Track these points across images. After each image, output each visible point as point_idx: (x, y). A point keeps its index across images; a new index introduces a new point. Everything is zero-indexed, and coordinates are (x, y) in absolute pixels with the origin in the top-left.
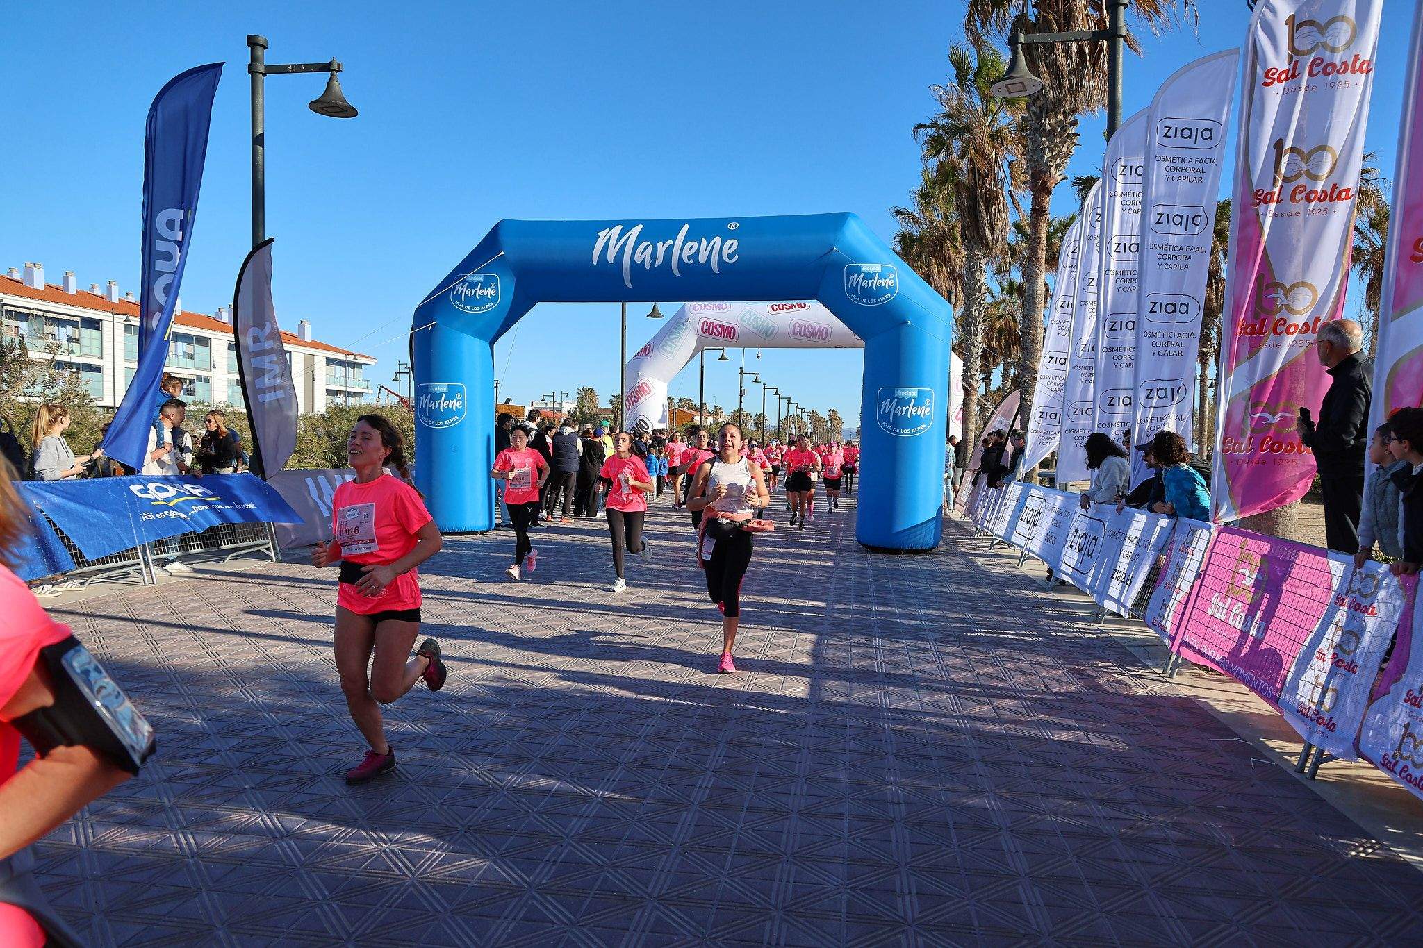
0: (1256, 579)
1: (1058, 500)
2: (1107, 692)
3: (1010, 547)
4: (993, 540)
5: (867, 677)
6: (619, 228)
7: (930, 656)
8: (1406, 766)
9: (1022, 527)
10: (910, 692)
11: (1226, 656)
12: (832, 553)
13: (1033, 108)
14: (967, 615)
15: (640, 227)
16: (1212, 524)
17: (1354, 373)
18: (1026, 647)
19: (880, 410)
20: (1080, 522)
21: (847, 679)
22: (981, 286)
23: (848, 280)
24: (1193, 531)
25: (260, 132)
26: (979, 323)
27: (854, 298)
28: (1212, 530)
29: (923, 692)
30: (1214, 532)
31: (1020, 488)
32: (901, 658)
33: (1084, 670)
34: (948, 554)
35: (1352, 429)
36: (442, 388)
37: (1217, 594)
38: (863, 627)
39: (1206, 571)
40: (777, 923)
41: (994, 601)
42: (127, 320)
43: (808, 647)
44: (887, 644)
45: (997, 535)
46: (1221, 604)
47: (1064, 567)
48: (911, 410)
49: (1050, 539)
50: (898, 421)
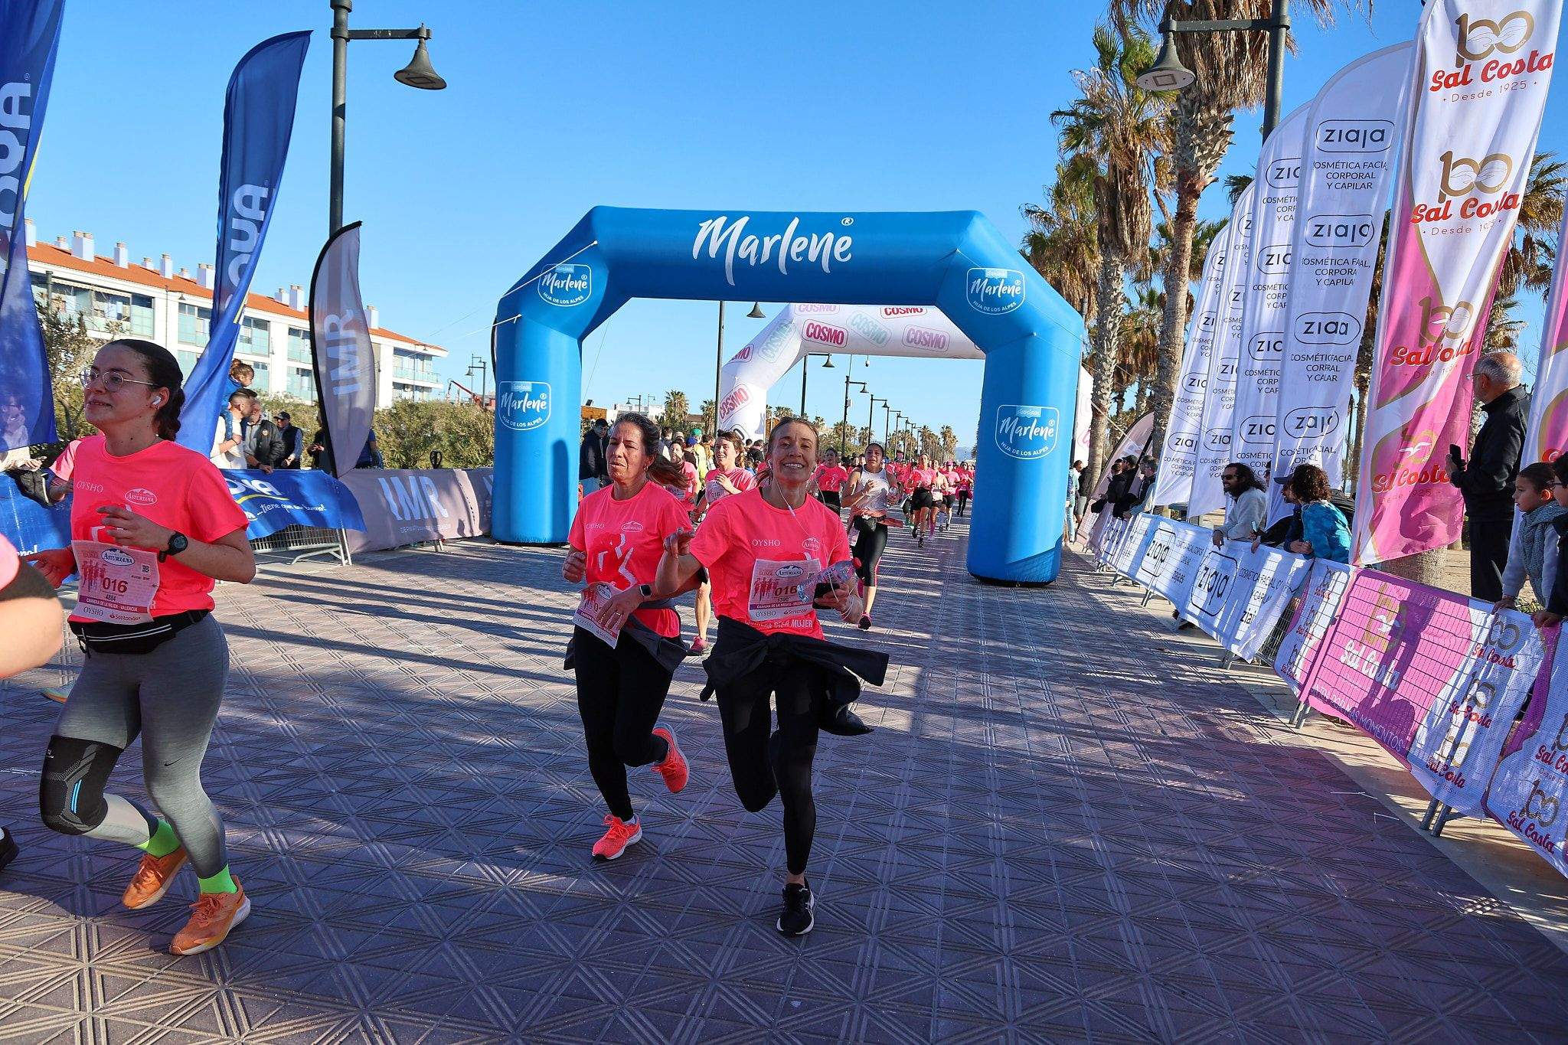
0: (1393, 626)
1: (1189, 535)
2: (1228, 740)
3: (1135, 584)
4: (1116, 576)
5: (971, 712)
6: (723, 219)
7: (1041, 695)
8: (1532, 824)
9: (1148, 562)
10: (1018, 730)
11: (1357, 707)
12: (939, 583)
13: (1184, 101)
14: (1084, 655)
15: (746, 219)
16: (1350, 566)
17: (1511, 411)
18: (1145, 690)
19: (999, 430)
20: (1211, 560)
21: (950, 715)
22: (1118, 296)
23: (970, 285)
24: (1330, 573)
25: (341, 102)
26: (1114, 336)
27: (977, 306)
28: (1351, 573)
29: (1031, 731)
30: (1353, 576)
31: (1148, 520)
32: (1009, 695)
33: (1205, 717)
34: (1066, 589)
35: (1505, 470)
36: (525, 386)
37: (1351, 641)
38: (970, 662)
39: (1341, 616)
40: (871, 947)
41: (1112, 641)
42: (181, 298)
43: (911, 680)
44: (995, 679)
45: (1121, 571)
46: (1354, 652)
47: (1190, 608)
48: (1033, 430)
49: (1178, 577)
50: (1019, 442)
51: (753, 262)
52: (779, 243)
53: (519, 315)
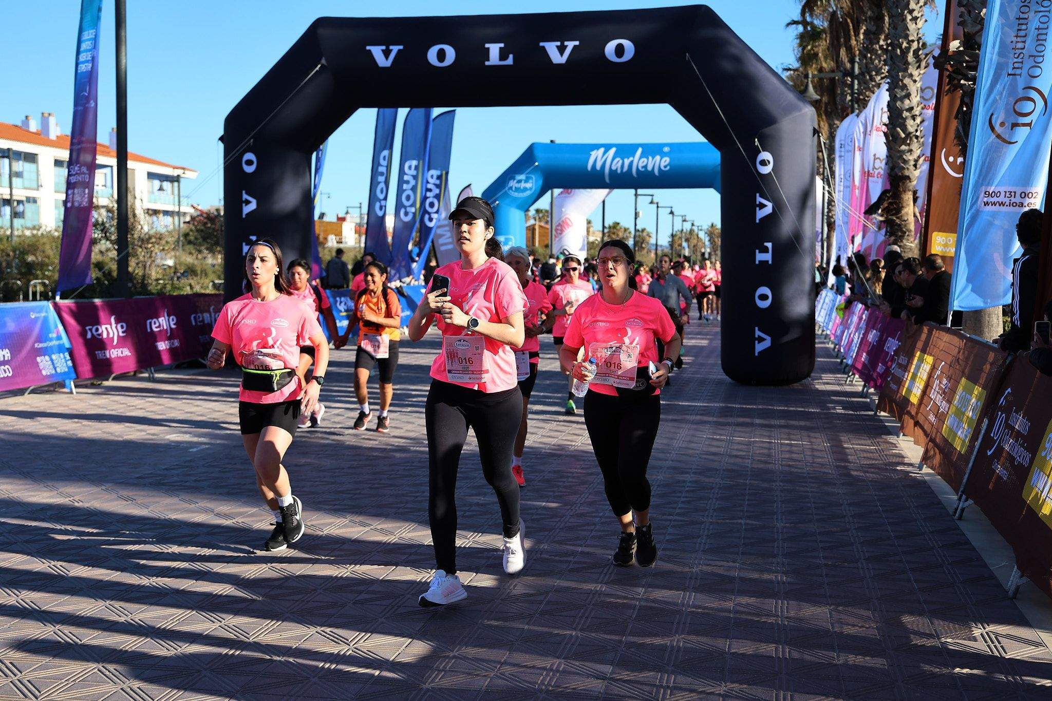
51: (619, 171)
52: (632, 162)
53: (497, 202)
